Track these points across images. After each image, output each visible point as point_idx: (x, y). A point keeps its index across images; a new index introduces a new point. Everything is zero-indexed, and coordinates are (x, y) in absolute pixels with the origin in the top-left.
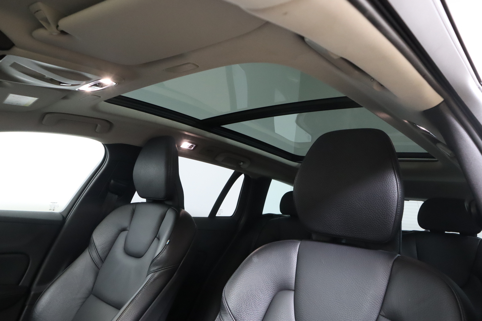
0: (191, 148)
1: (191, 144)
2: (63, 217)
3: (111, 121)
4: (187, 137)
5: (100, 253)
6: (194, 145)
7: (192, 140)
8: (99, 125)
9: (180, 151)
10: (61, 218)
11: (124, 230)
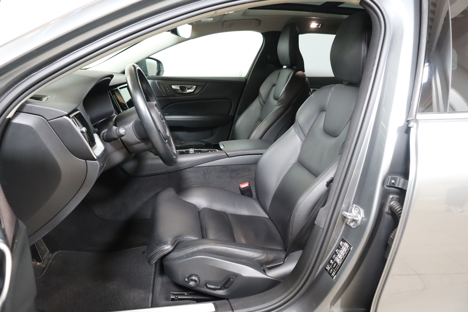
0: (319, 26)
1: (318, 24)
2: (246, 79)
3: (259, 19)
4: (314, 20)
5: (263, 99)
6: (320, 24)
7: (318, 21)
8: (253, 23)
9: (310, 30)
10: (244, 80)
11: (274, 85)
